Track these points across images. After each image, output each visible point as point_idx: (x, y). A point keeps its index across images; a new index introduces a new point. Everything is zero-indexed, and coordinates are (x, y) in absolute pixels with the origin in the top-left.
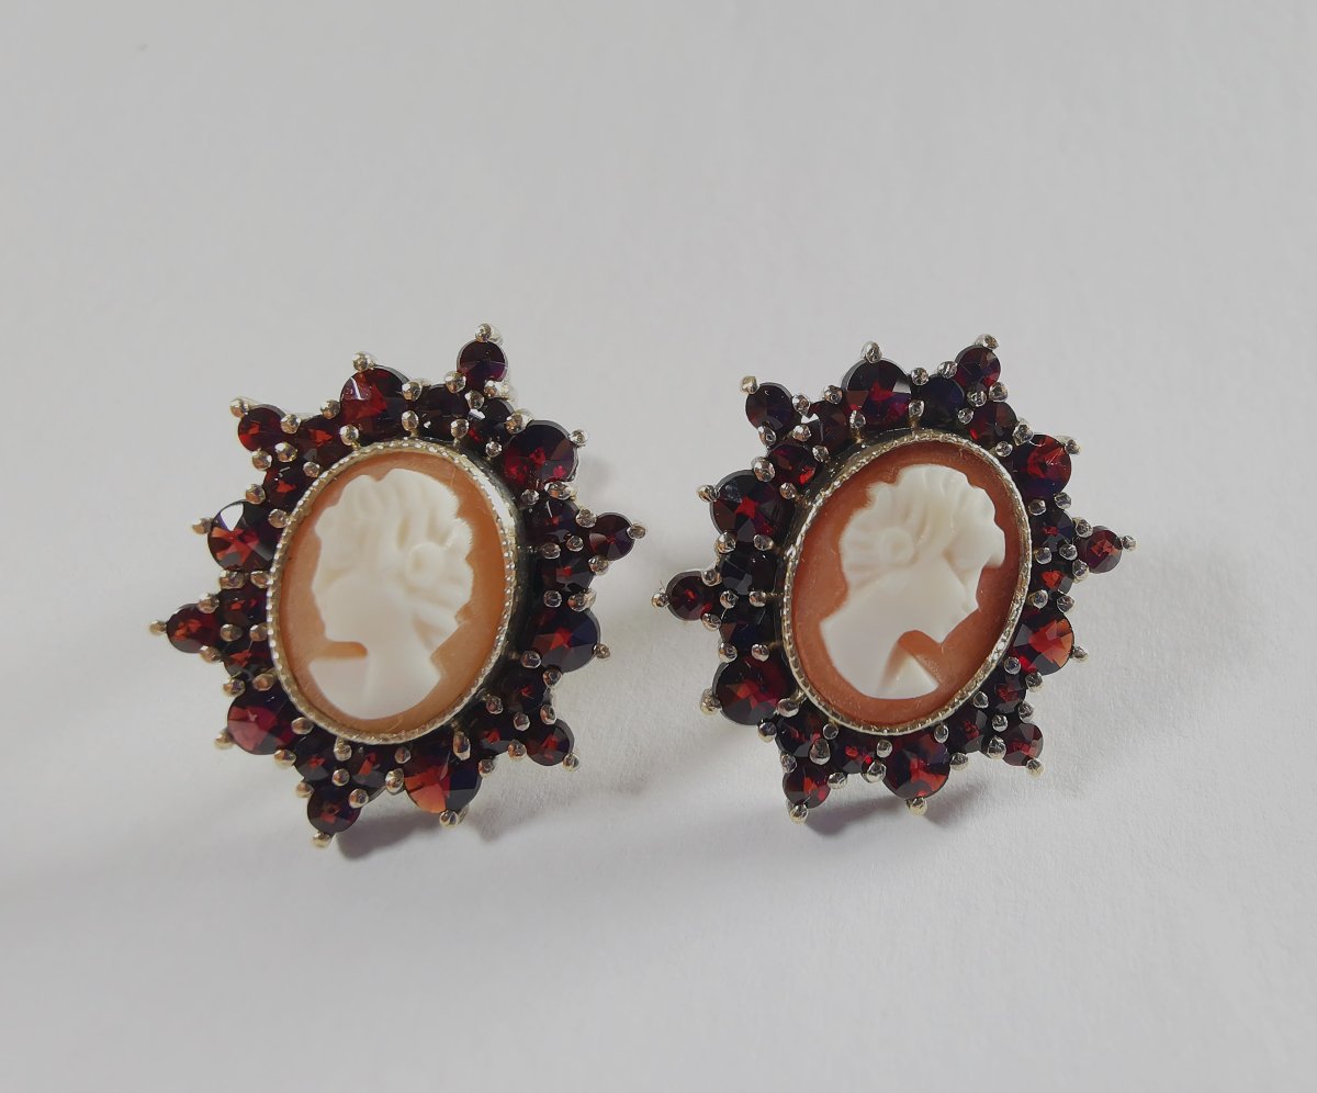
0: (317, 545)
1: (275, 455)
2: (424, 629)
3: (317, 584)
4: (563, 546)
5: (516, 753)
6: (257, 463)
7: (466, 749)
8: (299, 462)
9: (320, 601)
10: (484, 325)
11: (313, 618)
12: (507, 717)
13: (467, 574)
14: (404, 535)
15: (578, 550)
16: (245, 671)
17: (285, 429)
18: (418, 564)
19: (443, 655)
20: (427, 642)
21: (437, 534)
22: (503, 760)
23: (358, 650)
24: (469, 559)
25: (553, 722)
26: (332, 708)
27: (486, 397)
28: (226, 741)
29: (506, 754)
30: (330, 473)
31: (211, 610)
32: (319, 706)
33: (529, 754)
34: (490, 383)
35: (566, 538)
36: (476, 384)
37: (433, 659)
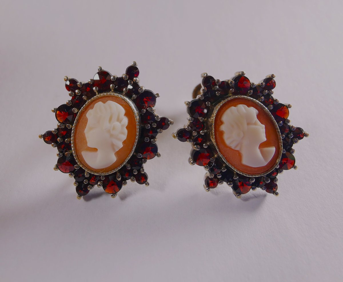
0: (86, 120)
1: (75, 92)
2: (113, 146)
3: (86, 131)
4: (151, 125)
5: (132, 180)
6: (70, 95)
7: (120, 178)
8: (81, 95)
9: (87, 135)
10: (134, 62)
11: (84, 140)
12: (132, 170)
13: (126, 131)
14: (110, 119)
15: (155, 127)
16: (63, 150)
17: (79, 86)
18: (114, 129)
19: (117, 154)
20: (114, 149)
21: (119, 120)
22: (129, 181)
23: (95, 150)
24: (127, 128)
25: (144, 173)
26: (86, 164)
27: (133, 82)
28: (57, 168)
29: (130, 180)
30: (91, 100)
31: (55, 133)
32: (83, 163)
33: (136, 181)
34: (135, 78)
35: (152, 123)
36: (131, 78)
37: (115, 154)
